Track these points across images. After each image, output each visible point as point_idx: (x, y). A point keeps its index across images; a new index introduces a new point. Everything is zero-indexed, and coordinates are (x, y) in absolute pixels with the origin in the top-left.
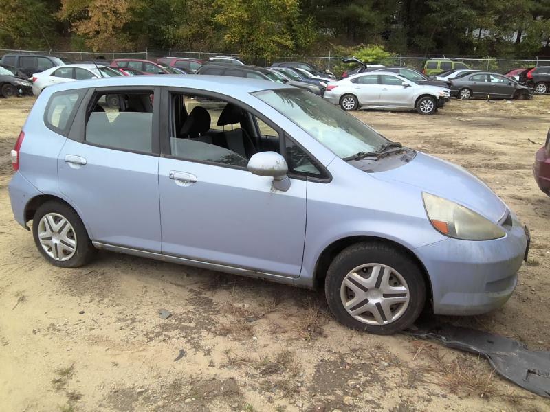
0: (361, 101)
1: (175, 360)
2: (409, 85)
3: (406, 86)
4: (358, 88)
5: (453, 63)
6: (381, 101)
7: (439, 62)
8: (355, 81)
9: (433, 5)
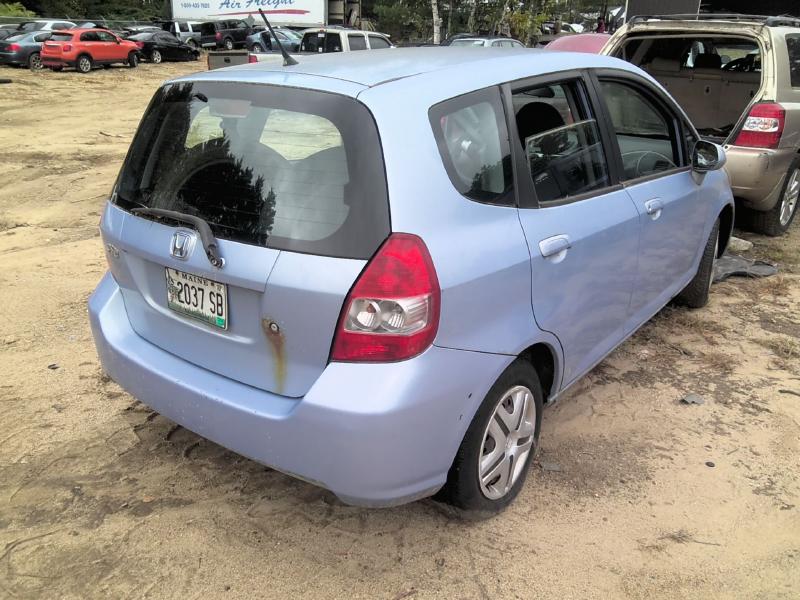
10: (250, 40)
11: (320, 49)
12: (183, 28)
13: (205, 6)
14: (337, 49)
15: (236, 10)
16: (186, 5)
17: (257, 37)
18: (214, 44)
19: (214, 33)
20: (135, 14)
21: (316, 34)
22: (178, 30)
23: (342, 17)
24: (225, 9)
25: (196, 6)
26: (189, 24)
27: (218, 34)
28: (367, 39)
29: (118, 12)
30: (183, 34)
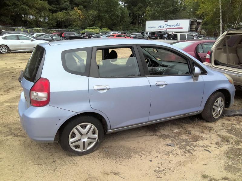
0: (11, 48)
1: (211, 153)
2: (33, 40)
3: (32, 41)
4: (8, 41)
5: (28, 30)
6: (21, 48)
7: (22, 29)
8: (5, 38)
9: (8, 2)
10: (164, 36)
11: (172, 39)
12: (147, 34)
13: (154, 27)
14: (176, 39)
15: (163, 28)
16: (149, 27)
17: (166, 36)
18: (154, 38)
19: (155, 35)
20: (136, 30)
21: (171, 34)
22: (145, 34)
23: (195, 29)
24: (160, 28)
25: (152, 27)
26: (148, 32)
27: (156, 35)
28: (186, 36)
29: (132, 30)
30: (146, 35)
